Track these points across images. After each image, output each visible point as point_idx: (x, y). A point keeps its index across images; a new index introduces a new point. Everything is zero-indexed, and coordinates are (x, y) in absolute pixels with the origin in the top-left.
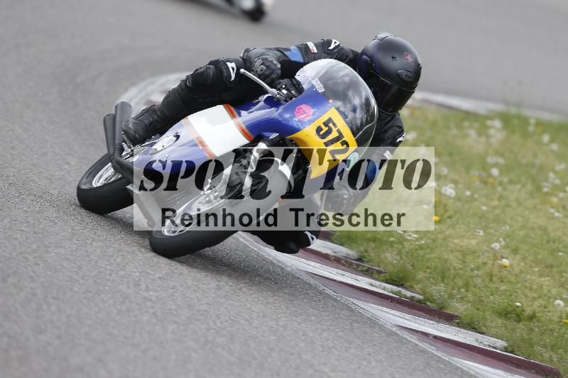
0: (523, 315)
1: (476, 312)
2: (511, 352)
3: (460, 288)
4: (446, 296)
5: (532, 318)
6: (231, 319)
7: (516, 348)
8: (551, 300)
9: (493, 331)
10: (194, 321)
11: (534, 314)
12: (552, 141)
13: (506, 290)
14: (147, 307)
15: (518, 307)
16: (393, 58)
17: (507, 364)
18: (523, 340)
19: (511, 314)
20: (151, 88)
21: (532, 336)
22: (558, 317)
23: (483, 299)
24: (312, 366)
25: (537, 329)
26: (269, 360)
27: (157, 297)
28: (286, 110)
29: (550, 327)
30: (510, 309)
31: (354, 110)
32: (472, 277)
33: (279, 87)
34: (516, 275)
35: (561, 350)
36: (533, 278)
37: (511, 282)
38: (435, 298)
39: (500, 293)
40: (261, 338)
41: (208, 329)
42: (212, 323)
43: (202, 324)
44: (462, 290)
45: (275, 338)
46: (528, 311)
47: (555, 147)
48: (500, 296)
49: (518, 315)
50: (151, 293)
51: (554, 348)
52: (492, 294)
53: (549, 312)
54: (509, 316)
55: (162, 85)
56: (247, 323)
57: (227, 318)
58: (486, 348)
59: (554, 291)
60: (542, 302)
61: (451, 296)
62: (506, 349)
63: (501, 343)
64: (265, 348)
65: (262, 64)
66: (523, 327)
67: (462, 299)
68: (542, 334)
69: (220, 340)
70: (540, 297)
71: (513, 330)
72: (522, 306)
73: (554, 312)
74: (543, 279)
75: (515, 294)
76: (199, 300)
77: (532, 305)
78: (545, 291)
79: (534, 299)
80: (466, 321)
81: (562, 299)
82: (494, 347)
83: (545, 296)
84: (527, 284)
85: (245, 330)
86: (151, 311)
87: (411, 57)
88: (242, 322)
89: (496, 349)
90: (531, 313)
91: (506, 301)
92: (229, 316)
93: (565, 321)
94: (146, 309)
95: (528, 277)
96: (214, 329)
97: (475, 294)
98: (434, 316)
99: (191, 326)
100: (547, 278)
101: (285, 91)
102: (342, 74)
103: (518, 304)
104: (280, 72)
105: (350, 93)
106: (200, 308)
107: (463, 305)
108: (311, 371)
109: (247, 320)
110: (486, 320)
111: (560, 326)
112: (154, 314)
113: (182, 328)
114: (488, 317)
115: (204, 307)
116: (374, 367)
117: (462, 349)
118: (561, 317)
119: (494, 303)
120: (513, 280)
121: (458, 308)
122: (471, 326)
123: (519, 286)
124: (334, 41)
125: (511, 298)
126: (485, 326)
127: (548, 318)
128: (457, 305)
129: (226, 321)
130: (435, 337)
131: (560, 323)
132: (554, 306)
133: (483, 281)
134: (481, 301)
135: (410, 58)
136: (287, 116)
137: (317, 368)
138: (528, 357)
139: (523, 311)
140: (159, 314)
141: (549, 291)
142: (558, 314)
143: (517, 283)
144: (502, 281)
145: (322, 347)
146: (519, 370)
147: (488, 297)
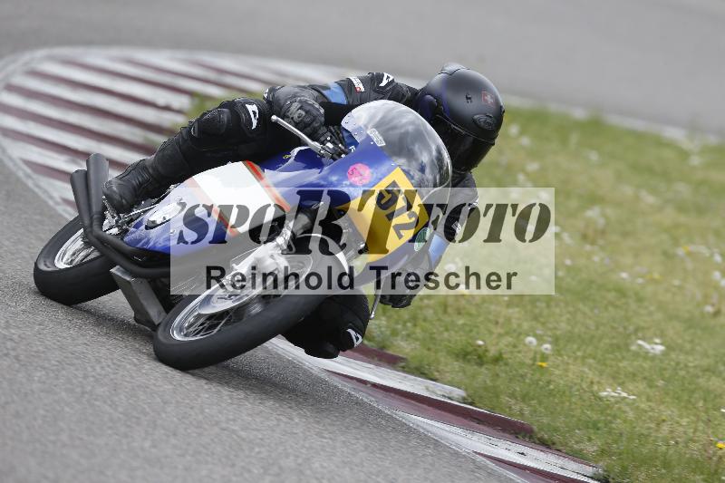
0: (486, 356)
1: (426, 352)
2: (471, 404)
3: (405, 323)
4: (388, 333)
5: (497, 359)
6: (114, 364)
7: (477, 399)
8: (522, 337)
9: (449, 377)
10: (67, 366)
11: (501, 354)
12: (522, 133)
13: (464, 325)
14: (7, 349)
15: (480, 346)
16: (467, 98)
17: (466, 418)
18: (486, 389)
19: (471, 356)
20: (11, 68)
21: (498, 383)
22: (531, 359)
23: (435, 336)
24: (217, 423)
25: (504, 375)
26: (164, 415)
27: (19, 336)
28: (332, 172)
29: (521, 372)
30: (470, 349)
31: (422, 170)
32: (421, 308)
33: (322, 139)
34: (477, 305)
35: (535, 401)
36: (498, 309)
37: (470, 315)
38: (375, 334)
39: (456, 329)
40: (152, 387)
41: (85, 377)
42: (89, 369)
43: (77, 370)
44: (409, 325)
45: (170, 387)
46: (493, 352)
47: (525, 141)
48: (456, 332)
49: (480, 357)
50: (13, 331)
51: (525, 398)
52: (447, 330)
53: (519, 352)
54: (469, 357)
55: (26, 64)
56: (135, 368)
57: (109, 362)
58: (439, 399)
59: (526, 326)
60: (510, 339)
61: (395, 333)
62: (464, 400)
63: (458, 393)
64: (159, 400)
65: (300, 108)
66: (486, 372)
67: (408, 335)
68: (511, 380)
69: (100, 390)
70: (507, 333)
71: (474, 376)
72: (485, 345)
73: (526, 352)
74: (511, 311)
75: (475, 330)
76: (74, 340)
77: (497, 344)
78: (515, 326)
79: (500, 335)
80: (414, 364)
81: (535, 336)
82: (449, 398)
83: (515, 331)
84: (491, 317)
85: (132, 377)
86: (13, 353)
87: (492, 98)
88: (128, 366)
89: (452, 400)
90: (497, 355)
91: (464, 338)
92: (112, 359)
93: (540, 364)
94: (5, 352)
95: (493, 307)
96: (93, 376)
97: (424, 330)
98: (373, 358)
99: (64, 372)
100: (517, 310)
101: (330, 145)
102: (404, 121)
103: (480, 343)
104: (323, 119)
105: (416, 148)
106: (75, 349)
107: (409, 344)
108: (216, 429)
109: (135, 365)
110: (439, 363)
111: (533, 370)
112: (17, 358)
113: (52, 375)
114: (442, 359)
115: (80, 348)
116: (297, 424)
117: (409, 400)
118: (534, 359)
119: (450, 342)
120: (473, 311)
121: (403, 347)
122: (420, 372)
123: (481, 319)
124: (386, 75)
125: (471, 334)
126: (438, 371)
127: (518, 360)
128: (402, 343)
129: (109, 366)
130: (375, 385)
131: (534, 367)
132: (525, 345)
133: (436, 313)
134: (432, 339)
135: (489, 99)
136: (334, 179)
137: (224, 425)
138: (492, 409)
139: (486, 351)
140: (22, 357)
141: (519, 325)
142: (531, 355)
143: (479, 315)
144: (459, 313)
145: (231, 398)
146: (481, 427)
147: (441, 333)
